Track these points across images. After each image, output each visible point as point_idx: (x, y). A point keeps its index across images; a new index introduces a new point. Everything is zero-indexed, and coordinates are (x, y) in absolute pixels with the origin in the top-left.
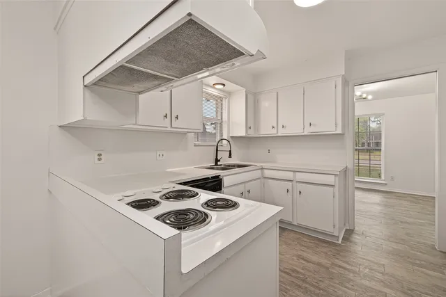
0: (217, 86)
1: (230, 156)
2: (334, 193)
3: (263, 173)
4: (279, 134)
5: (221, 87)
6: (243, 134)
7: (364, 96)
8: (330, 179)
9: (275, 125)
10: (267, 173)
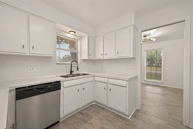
0: (71, 33)
1: (78, 70)
2: (126, 91)
3: (94, 79)
4: (104, 58)
5: (73, 33)
6: (87, 58)
7: (152, 39)
8: (124, 83)
9: (102, 54)
10: (97, 79)
